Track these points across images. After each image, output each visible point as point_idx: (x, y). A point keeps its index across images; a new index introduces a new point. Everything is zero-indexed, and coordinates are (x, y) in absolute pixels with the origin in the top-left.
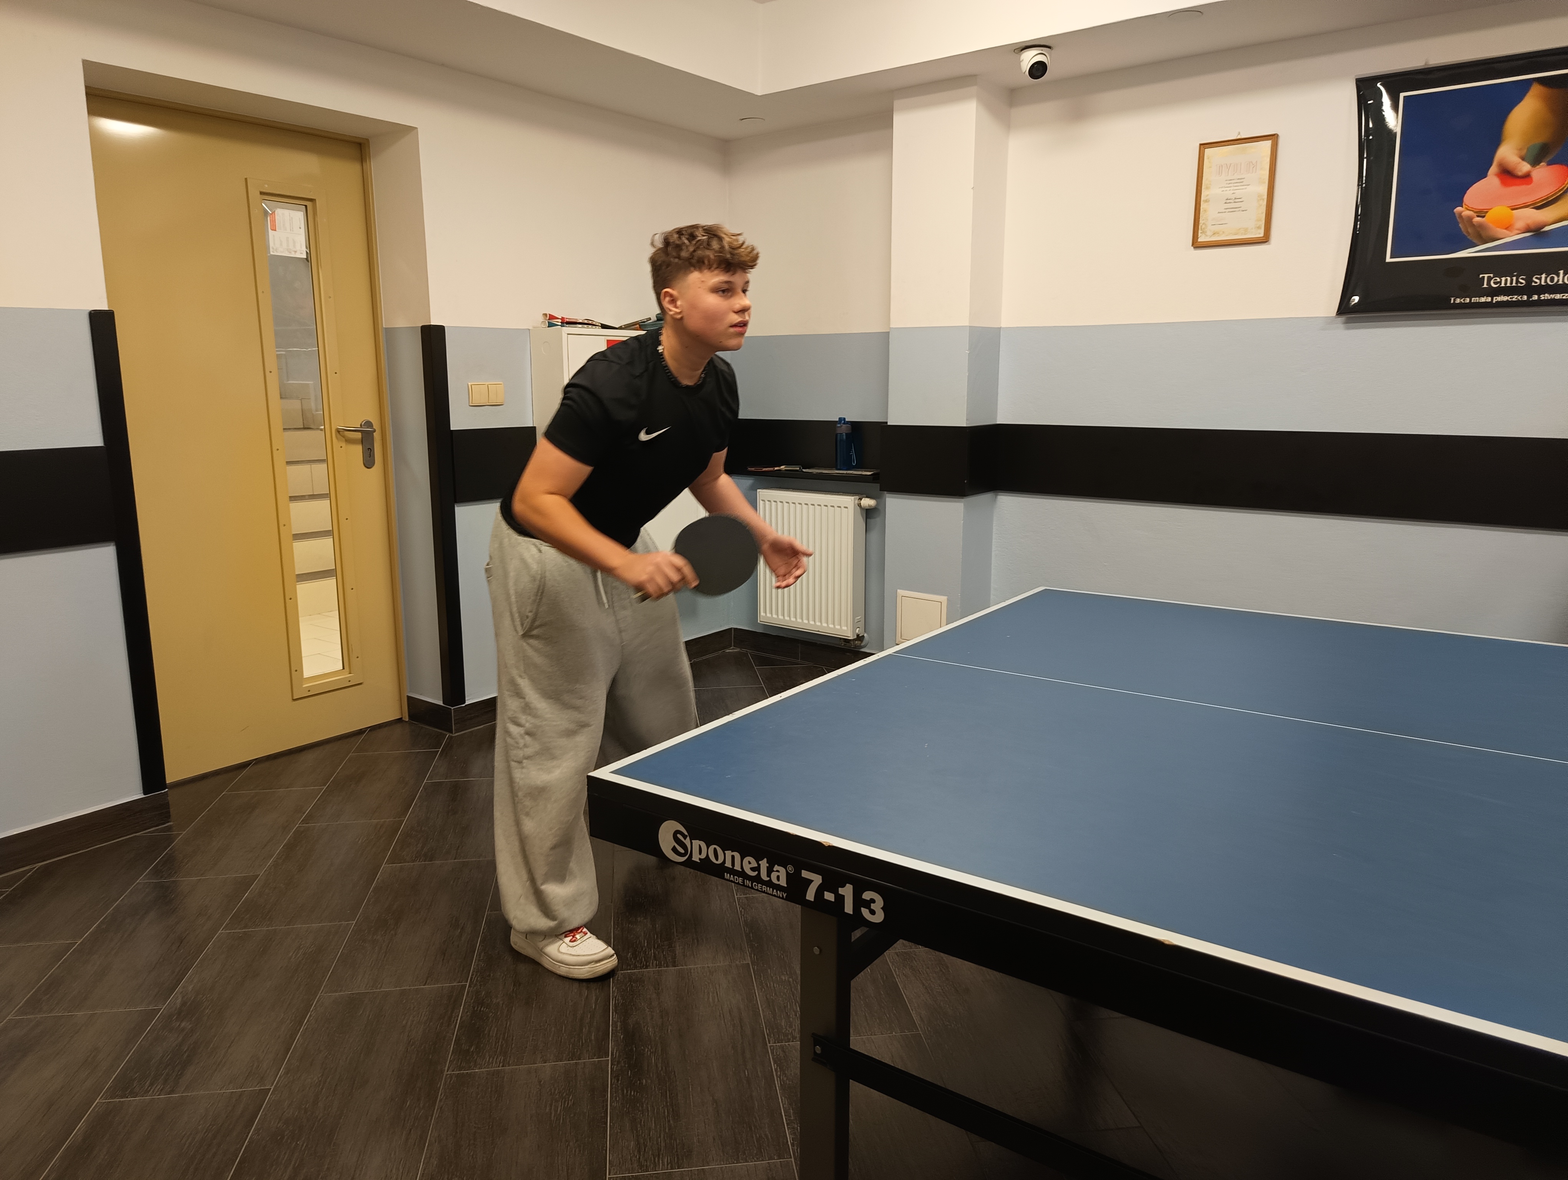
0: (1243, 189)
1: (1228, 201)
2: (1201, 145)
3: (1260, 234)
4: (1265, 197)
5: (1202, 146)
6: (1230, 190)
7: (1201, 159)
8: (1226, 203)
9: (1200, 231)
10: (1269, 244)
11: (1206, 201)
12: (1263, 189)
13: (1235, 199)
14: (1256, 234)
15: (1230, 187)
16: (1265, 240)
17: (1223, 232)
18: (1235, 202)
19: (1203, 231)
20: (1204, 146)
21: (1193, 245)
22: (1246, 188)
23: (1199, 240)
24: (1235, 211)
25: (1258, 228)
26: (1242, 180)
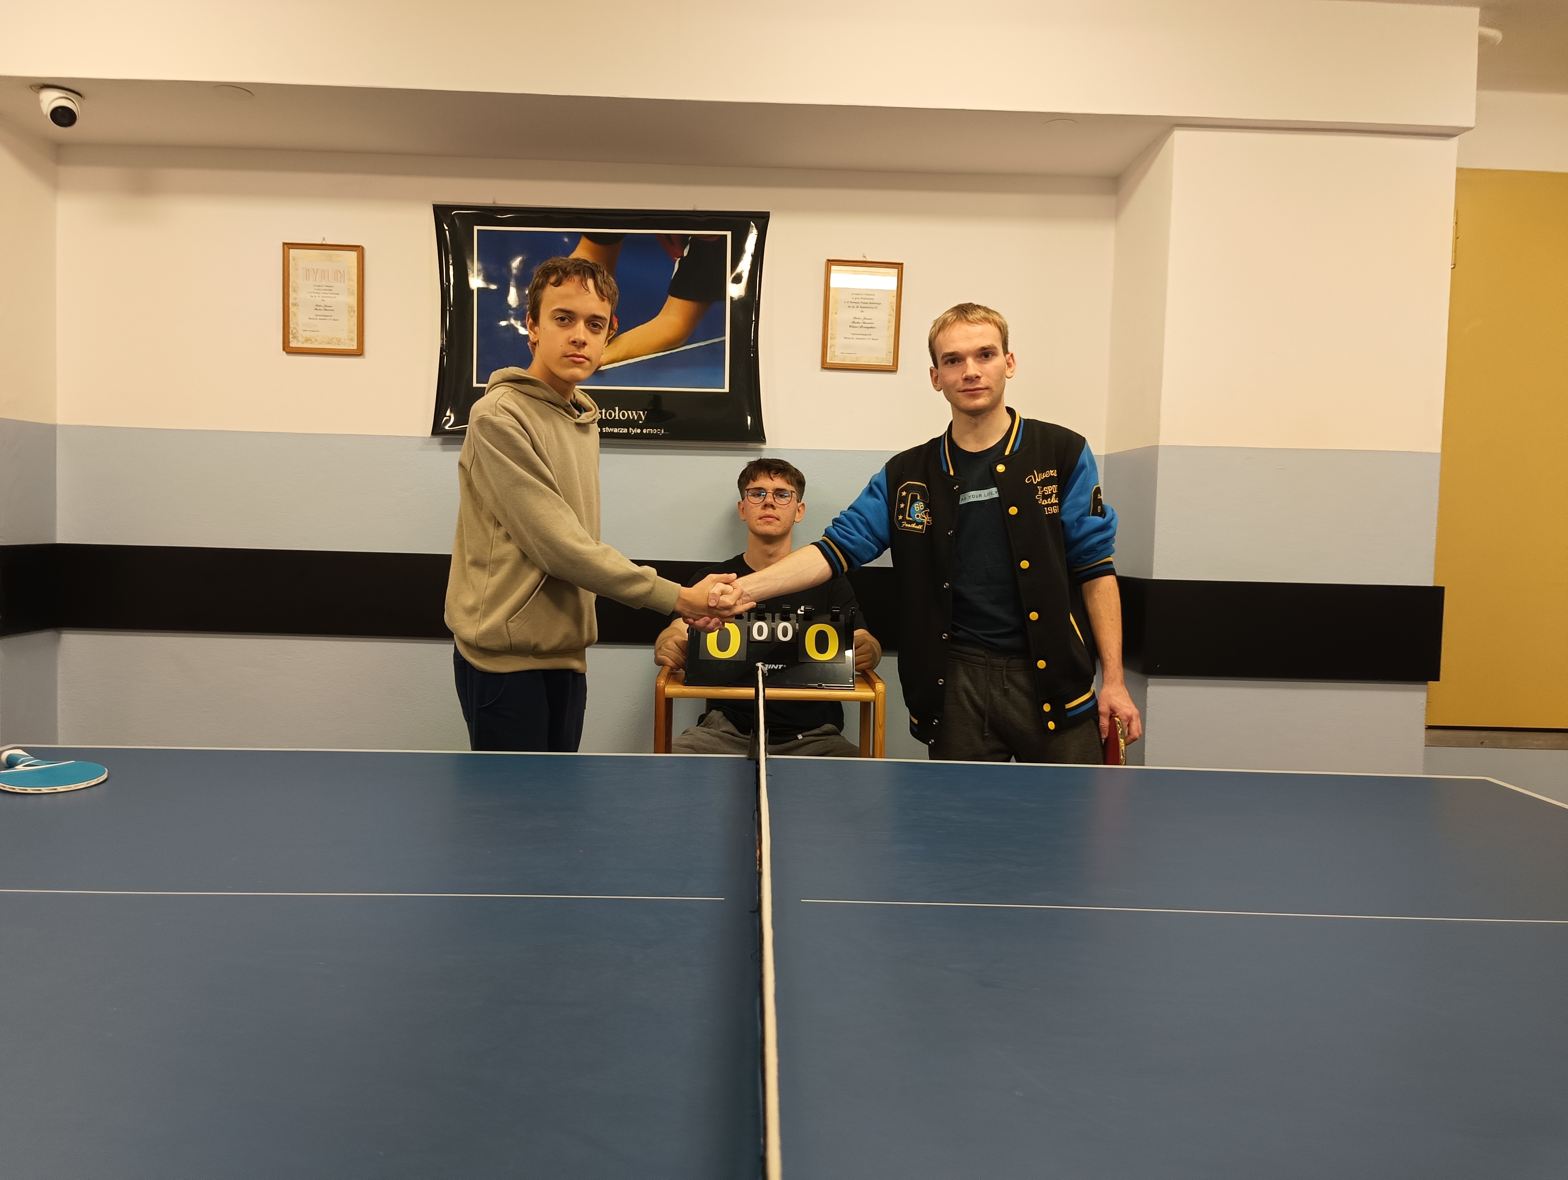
0: (332, 297)
2: (284, 244)
3: (353, 346)
4: (355, 308)
7: (286, 260)
8: (316, 309)
9: (291, 336)
10: (364, 357)
11: (295, 305)
12: (353, 301)
13: (326, 306)
14: (350, 346)
15: (320, 293)
16: (359, 352)
17: (316, 340)
18: (325, 310)
19: (295, 337)
20: (287, 246)
21: (284, 349)
22: (335, 297)
23: (291, 345)
24: (326, 319)
25: (352, 340)
26: (330, 288)
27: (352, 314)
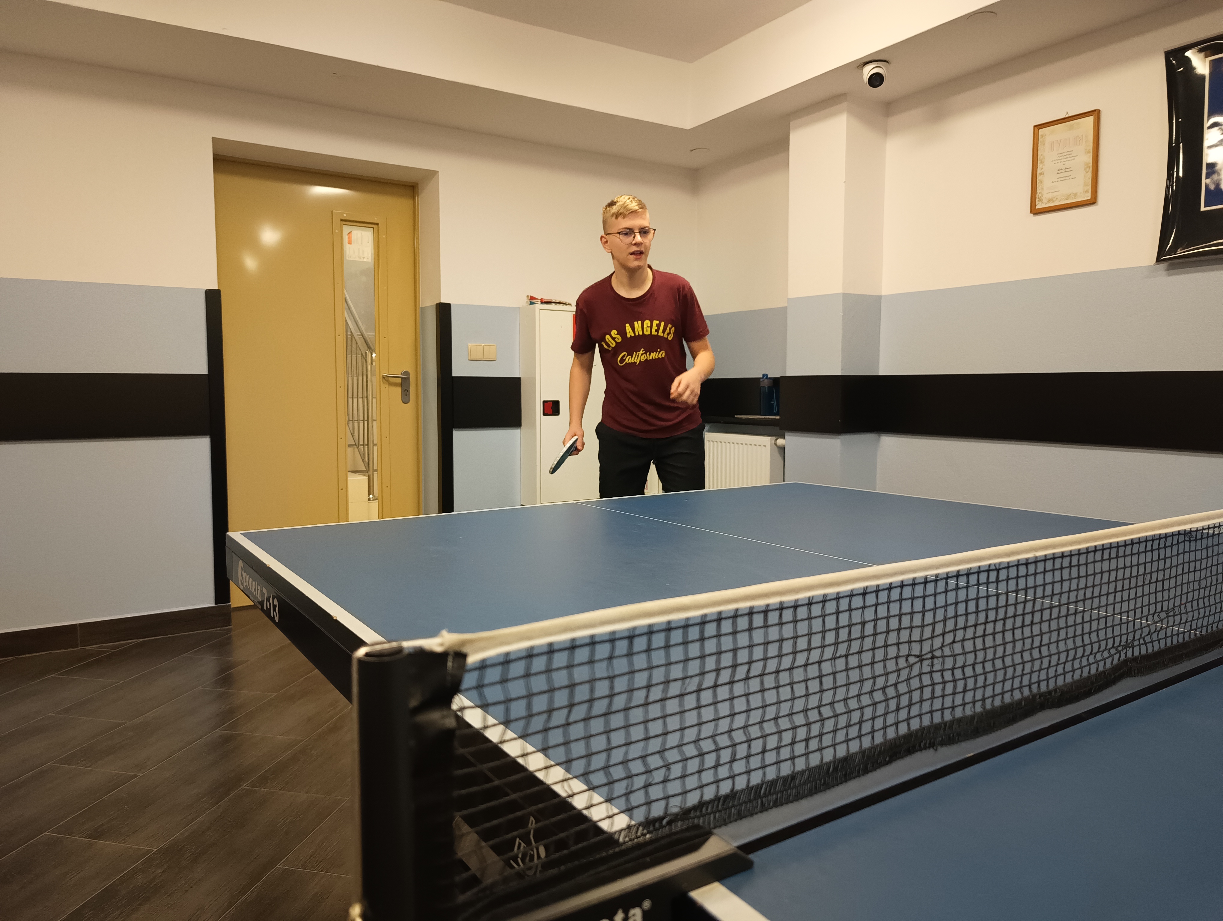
0: (1071, 160)
1: (1060, 172)
2: (1035, 126)
3: (1088, 197)
4: (1091, 165)
5: (1036, 128)
6: (1061, 162)
7: (1036, 139)
8: (1058, 173)
9: (1037, 200)
10: (1097, 205)
11: (1041, 174)
12: (1089, 159)
13: (1066, 169)
14: (1084, 198)
15: (1062, 159)
16: (1092, 202)
17: (1057, 199)
18: (1066, 172)
19: (1040, 200)
20: (1038, 127)
21: (1031, 212)
22: (1074, 159)
23: (1037, 207)
24: (1066, 180)
25: (1087, 192)
26: (1071, 153)
27: (1088, 170)
